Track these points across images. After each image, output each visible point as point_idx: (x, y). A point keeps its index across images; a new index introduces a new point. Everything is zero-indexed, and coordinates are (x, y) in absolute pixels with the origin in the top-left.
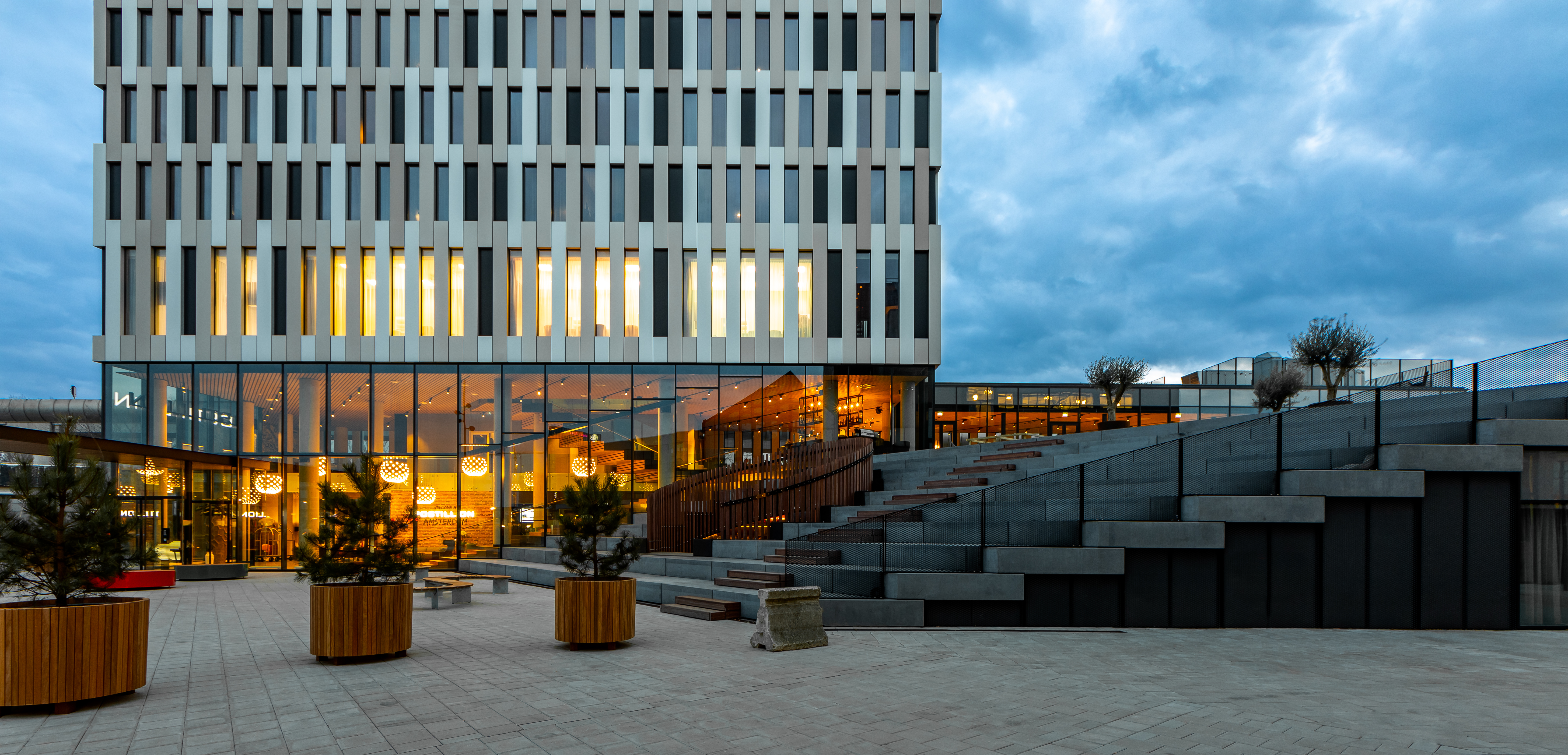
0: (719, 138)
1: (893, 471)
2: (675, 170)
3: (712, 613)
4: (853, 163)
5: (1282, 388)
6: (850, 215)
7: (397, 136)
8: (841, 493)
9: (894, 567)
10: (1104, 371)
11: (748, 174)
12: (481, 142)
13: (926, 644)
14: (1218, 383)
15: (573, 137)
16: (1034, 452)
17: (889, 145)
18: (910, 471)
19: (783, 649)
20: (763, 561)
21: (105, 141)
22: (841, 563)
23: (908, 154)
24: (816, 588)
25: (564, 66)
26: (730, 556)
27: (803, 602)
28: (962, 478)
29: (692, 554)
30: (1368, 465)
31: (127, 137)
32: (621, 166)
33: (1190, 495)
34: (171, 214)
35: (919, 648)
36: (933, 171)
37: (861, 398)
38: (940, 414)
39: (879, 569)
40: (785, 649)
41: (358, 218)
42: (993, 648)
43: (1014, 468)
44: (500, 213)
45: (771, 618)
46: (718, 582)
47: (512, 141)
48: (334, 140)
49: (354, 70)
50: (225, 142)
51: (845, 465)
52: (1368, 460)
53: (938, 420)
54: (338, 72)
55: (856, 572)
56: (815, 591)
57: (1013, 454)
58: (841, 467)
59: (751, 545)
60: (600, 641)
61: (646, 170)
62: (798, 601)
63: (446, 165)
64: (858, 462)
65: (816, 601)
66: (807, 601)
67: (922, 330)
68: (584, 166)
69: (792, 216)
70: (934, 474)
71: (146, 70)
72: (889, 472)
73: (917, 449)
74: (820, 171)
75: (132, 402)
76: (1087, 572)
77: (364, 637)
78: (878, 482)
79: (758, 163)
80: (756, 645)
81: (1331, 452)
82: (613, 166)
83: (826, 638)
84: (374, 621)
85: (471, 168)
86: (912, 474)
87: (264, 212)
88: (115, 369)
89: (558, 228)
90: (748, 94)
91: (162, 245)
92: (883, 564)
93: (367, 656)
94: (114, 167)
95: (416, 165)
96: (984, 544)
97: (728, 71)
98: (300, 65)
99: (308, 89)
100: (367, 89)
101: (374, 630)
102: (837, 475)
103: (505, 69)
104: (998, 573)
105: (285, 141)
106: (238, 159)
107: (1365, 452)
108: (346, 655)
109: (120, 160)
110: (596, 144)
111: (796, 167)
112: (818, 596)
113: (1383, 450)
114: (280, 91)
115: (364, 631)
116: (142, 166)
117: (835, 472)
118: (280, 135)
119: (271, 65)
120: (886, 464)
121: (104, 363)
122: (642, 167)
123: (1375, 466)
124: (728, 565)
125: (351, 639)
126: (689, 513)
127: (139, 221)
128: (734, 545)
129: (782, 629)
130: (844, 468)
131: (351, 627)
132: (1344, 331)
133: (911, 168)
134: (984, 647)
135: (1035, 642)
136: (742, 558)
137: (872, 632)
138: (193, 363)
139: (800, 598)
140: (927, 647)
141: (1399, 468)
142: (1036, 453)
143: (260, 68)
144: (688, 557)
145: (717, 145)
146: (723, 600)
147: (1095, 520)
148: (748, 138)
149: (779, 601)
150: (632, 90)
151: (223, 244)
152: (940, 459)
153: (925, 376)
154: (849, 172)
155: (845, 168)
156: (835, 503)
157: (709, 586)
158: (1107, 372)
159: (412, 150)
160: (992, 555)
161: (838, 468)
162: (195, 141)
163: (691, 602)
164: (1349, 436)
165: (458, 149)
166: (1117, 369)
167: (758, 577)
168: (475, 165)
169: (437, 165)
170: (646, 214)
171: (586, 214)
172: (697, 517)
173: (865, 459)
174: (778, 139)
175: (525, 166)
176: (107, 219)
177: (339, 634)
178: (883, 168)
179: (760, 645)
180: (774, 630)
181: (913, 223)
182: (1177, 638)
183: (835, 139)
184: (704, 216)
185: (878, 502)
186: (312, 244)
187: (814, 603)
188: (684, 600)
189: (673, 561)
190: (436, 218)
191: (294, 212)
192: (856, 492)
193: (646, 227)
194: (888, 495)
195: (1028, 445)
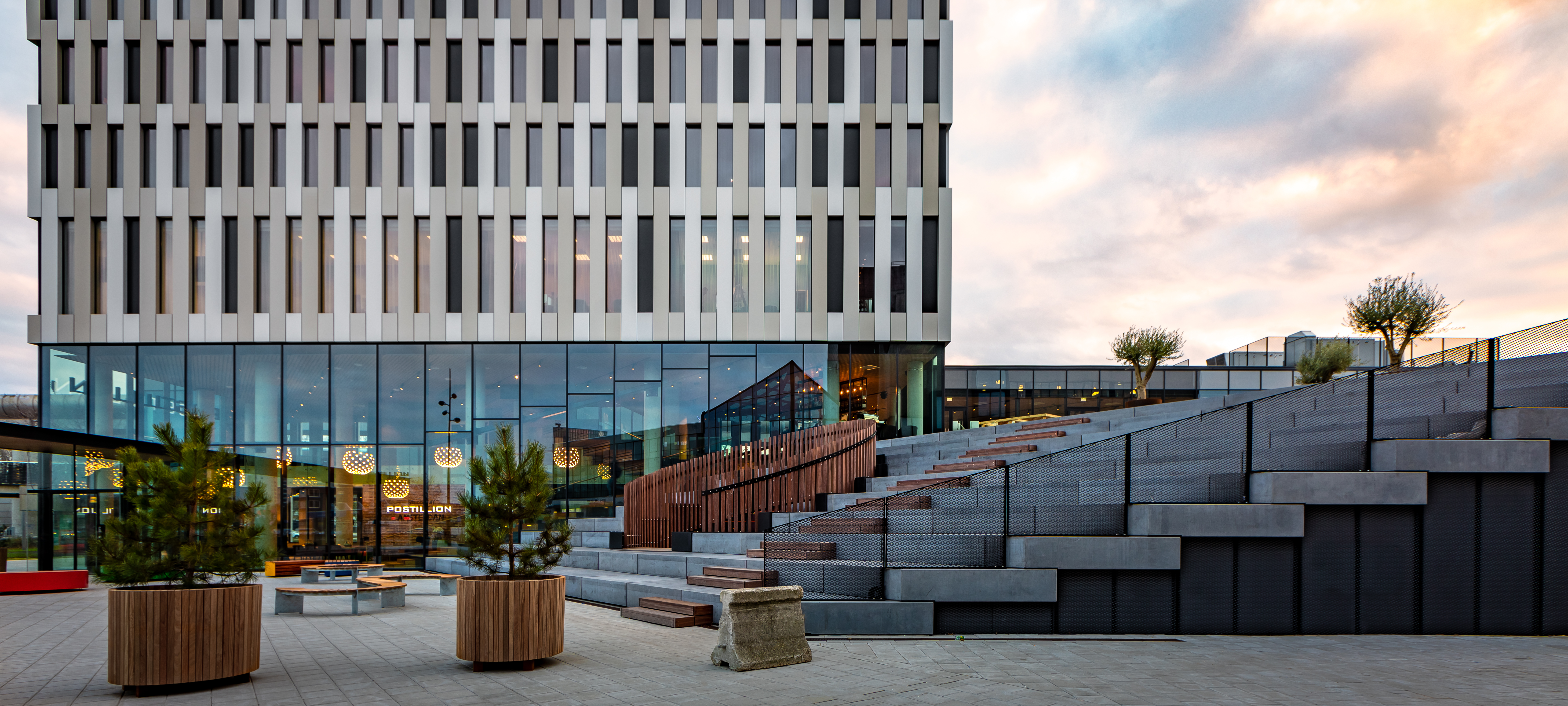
0: (709, 94)
1: (899, 456)
2: (662, 128)
3: (676, 619)
4: (855, 120)
5: (1329, 362)
6: (852, 179)
7: (358, 94)
8: (839, 479)
9: (897, 561)
10: (1133, 344)
11: (741, 135)
12: (449, 99)
13: (937, 659)
14: (1247, 364)
15: (550, 94)
16: (1057, 432)
17: (895, 100)
18: (917, 455)
19: (752, 668)
20: (745, 556)
21: (40, 102)
22: (835, 558)
23: (916, 110)
24: (796, 588)
25: (540, 16)
26: (711, 551)
27: (779, 606)
28: (976, 461)
29: (670, 549)
30: (1478, 433)
31: (64, 98)
32: (603, 126)
33: (1260, 471)
34: (113, 182)
35: (928, 665)
36: (944, 128)
37: (864, 381)
38: (950, 399)
39: (879, 565)
40: (754, 668)
41: (316, 185)
42: (1023, 664)
43: (1035, 448)
44: (470, 178)
45: (735, 627)
46: (691, 582)
47: (484, 98)
48: (290, 99)
49: (311, 22)
50: (171, 102)
51: (844, 448)
52: (1478, 426)
53: (947, 406)
54: (294, 26)
55: (851, 567)
56: (795, 592)
57: (1033, 434)
58: (840, 449)
59: (735, 539)
60: (511, 659)
61: (630, 128)
62: (773, 605)
63: (411, 126)
64: (858, 445)
65: (796, 604)
66: (784, 605)
67: (930, 304)
68: (561, 126)
69: (788, 178)
70: (944, 458)
71: (85, 23)
72: (894, 457)
73: (924, 433)
74: (820, 128)
75: (73, 388)
76: (1133, 567)
77: (177, 658)
78: (882, 468)
79: (752, 121)
80: (717, 661)
81: (1429, 420)
82: (593, 126)
83: (809, 652)
84: (191, 636)
85: (438, 128)
86: (920, 458)
87: (213, 179)
88: (53, 352)
89: (534, 193)
90: (741, 44)
91: (102, 215)
92: (884, 559)
93: (181, 684)
94: (50, 131)
95: (379, 126)
96: (1007, 534)
97: (719, 20)
98: (252, 17)
99: (261, 44)
100: (325, 43)
101: (192, 648)
102: (835, 458)
103: (475, 20)
104: (1025, 568)
105: (236, 101)
106: (185, 121)
107: (1474, 417)
108: (149, 683)
109: (56, 123)
110: (575, 101)
111: (793, 126)
112: (800, 599)
113: (1497, 415)
114: (231, 45)
115: (177, 649)
116: (81, 130)
117: (833, 456)
118: (231, 95)
119: (221, 17)
120: (891, 449)
121: (41, 346)
122: (625, 126)
123: (1488, 434)
124: (705, 561)
125: (157, 662)
126: (673, 505)
127: (78, 190)
128: (717, 538)
129: (751, 641)
130: (842, 452)
131: (157, 645)
132: (1410, 292)
133: (919, 126)
134: (1011, 663)
135: (1074, 655)
136: (724, 553)
137: (870, 642)
138: (137, 345)
139: (775, 602)
140: (937, 663)
141: (1518, 437)
142: (1059, 433)
143: (209, 22)
144: (667, 552)
145: (708, 102)
146: (693, 603)
147: (1144, 503)
148: (741, 94)
149: (747, 605)
150: (614, 42)
151: (169, 214)
152: (950, 443)
153: (933, 355)
154: (852, 129)
155: (847, 126)
156: (832, 490)
157: (680, 585)
158: (1135, 345)
159: (374, 109)
160: (1017, 546)
161: (835, 451)
162: (138, 102)
163: (656, 605)
164: (1444, 402)
165: (424, 108)
166: (1148, 341)
167: (737, 574)
168: (443, 126)
169: (402, 126)
170: (629, 178)
171: (563, 178)
172: (683, 510)
173: (866, 441)
174: (773, 94)
175: (498, 126)
176: (42, 187)
177: (141, 655)
178: (888, 126)
179: (722, 661)
180: (740, 643)
181: (922, 186)
182: (1250, 649)
183: (836, 95)
184: (693, 178)
185: (880, 488)
186: (266, 214)
187: (794, 607)
188: (648, 603)
189: (646, 558)
190: (401, 183)
191: (246, 179)
192: (857, 479)
193: (630, 193)
194: (892, 480)
195: (1050, 425)
